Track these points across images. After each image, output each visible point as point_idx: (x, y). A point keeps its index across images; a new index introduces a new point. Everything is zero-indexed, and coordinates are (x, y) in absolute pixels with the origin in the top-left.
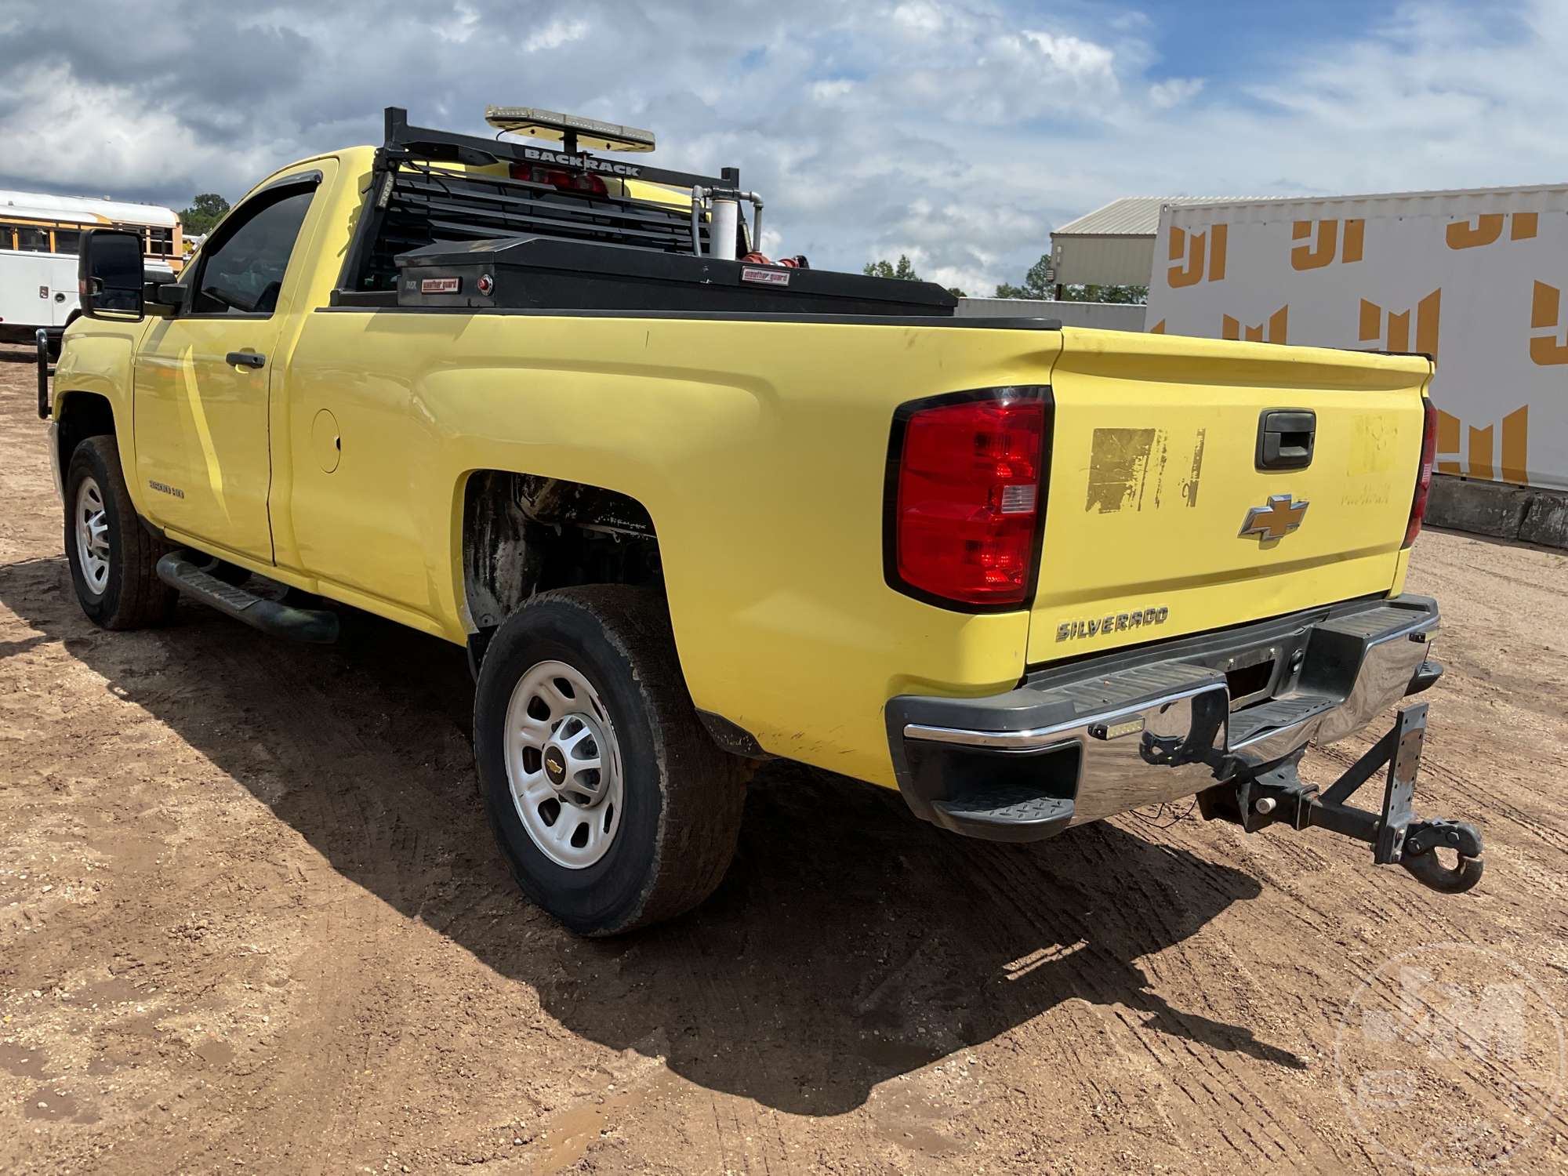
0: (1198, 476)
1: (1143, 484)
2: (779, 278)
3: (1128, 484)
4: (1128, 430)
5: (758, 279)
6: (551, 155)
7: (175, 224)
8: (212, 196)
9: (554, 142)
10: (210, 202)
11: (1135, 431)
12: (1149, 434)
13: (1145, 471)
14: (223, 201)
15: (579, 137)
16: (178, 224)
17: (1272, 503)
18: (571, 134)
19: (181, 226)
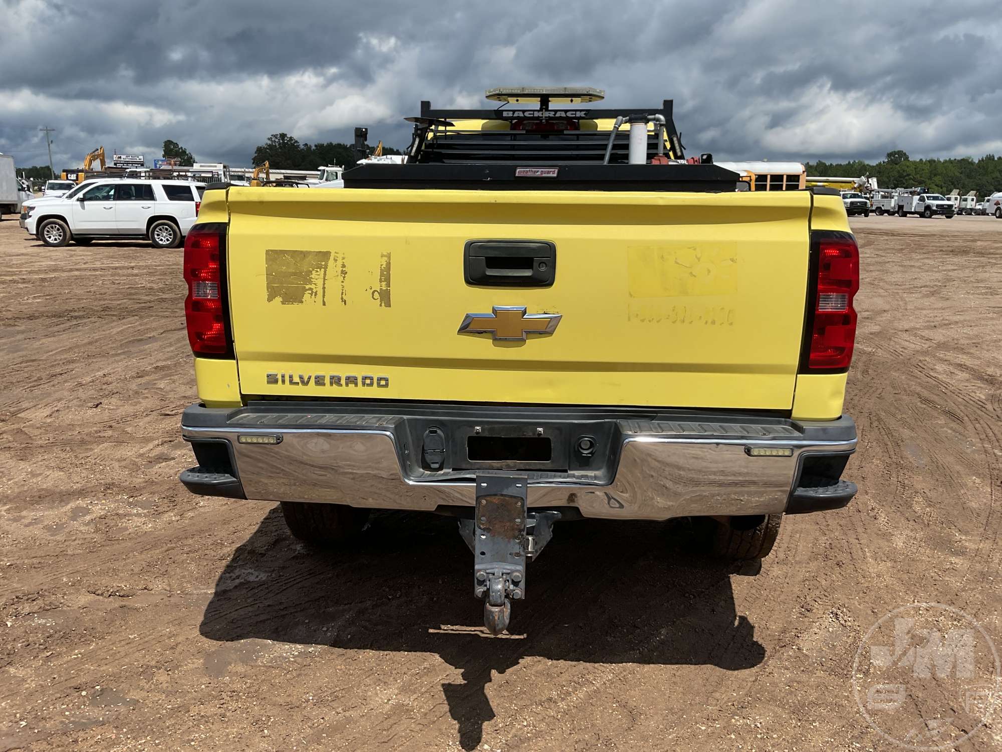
0: (388, 285)
1: (324, 288)
2: (549, 173)
3: (307, 287)
4: (301, 252)
5: (530, 174)
6: (521, 113)
7: (802, 172)
8: (898, 151)
9: (534, 104)
10: (897, 156)
11: (309, 253)
12: (326, 255)
13: (324, 279)
14: (905, 154)
15: (550, 99)
16: (804, 172)
17: (494, 311)
18: (545, 99)
19: (805, 173)
